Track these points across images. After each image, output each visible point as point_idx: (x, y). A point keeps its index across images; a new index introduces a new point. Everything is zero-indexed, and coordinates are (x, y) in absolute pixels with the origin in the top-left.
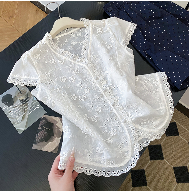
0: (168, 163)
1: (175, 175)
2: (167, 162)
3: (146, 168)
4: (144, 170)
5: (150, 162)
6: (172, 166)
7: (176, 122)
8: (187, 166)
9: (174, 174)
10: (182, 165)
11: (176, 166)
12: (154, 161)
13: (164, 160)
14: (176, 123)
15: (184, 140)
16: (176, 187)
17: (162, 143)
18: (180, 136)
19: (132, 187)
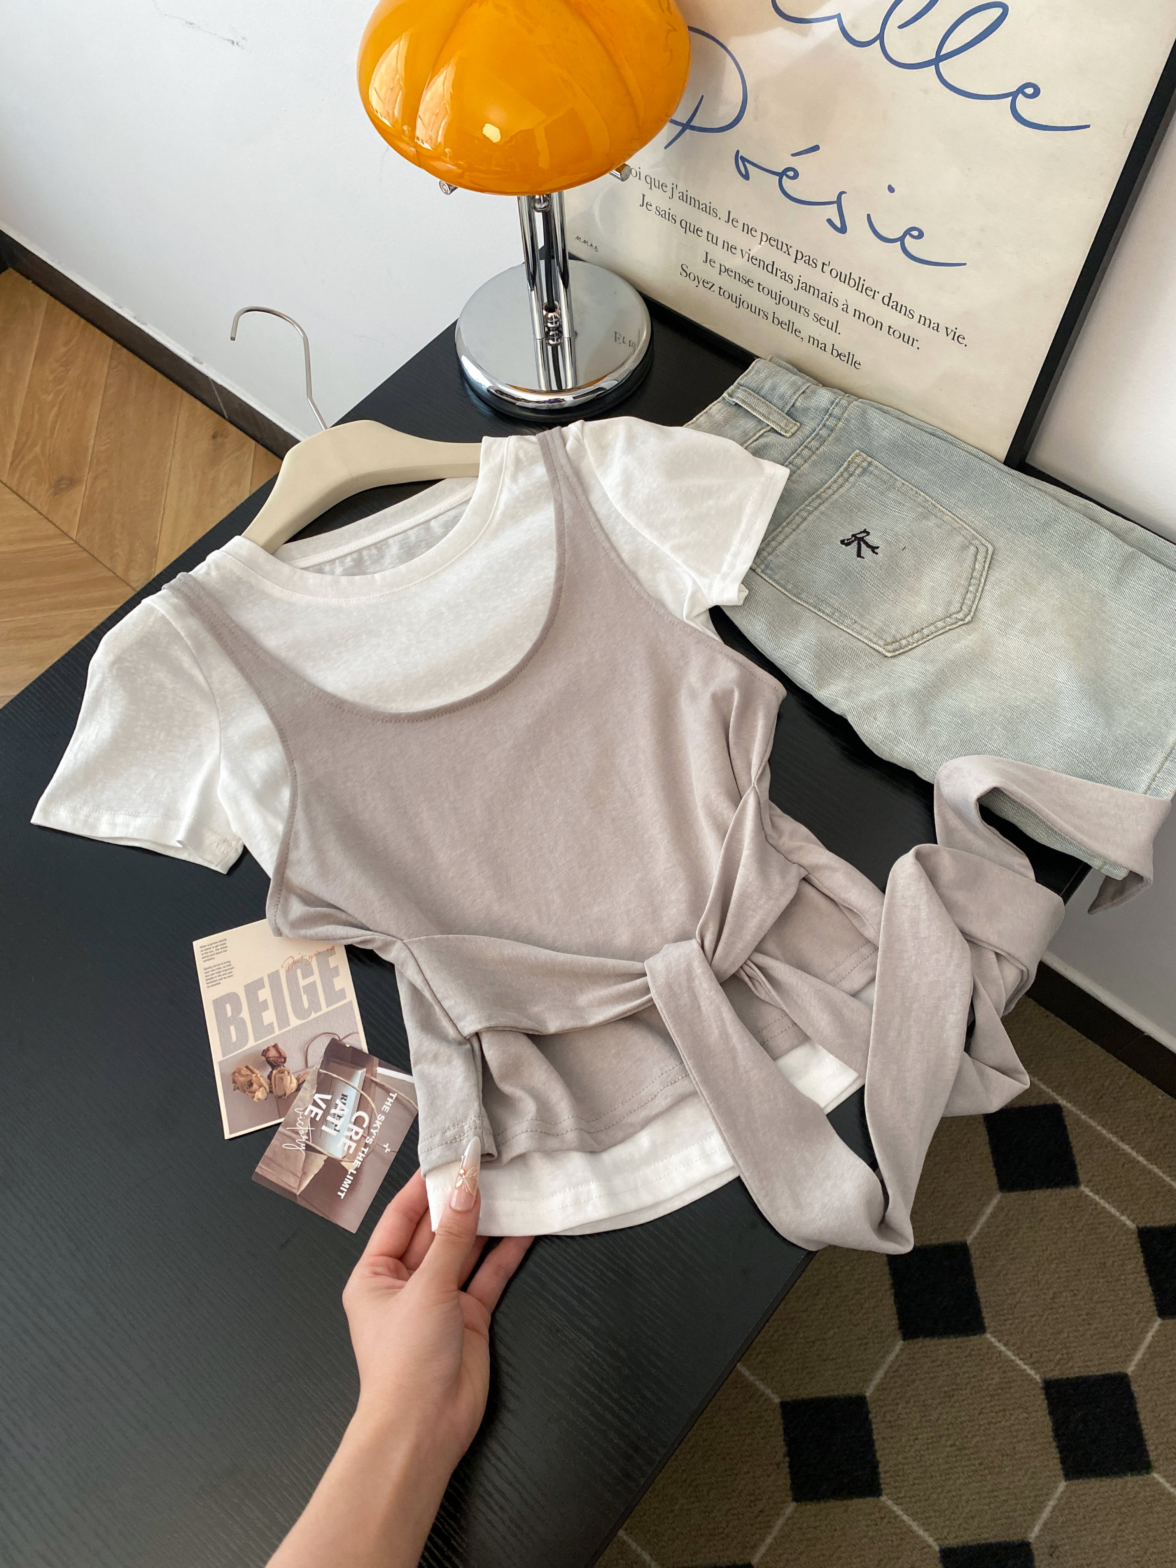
2: (1003, 1348)
3: (875, 1390)
4: (861, 1402)
5: (903, 1350)
6: (1037, 1370)
7: (1062, 1102)
8: (1130, 1370)
10: (1095, 1369)
11: (1056, 1374)
12: (926, 1345)
13: (988, 1336)
14: (1057, 1108)
15: (1113, 1210)
16: (1059, 1499)
17: (975, 1233)
18: (1085, 1189)
19: (793, 1505)
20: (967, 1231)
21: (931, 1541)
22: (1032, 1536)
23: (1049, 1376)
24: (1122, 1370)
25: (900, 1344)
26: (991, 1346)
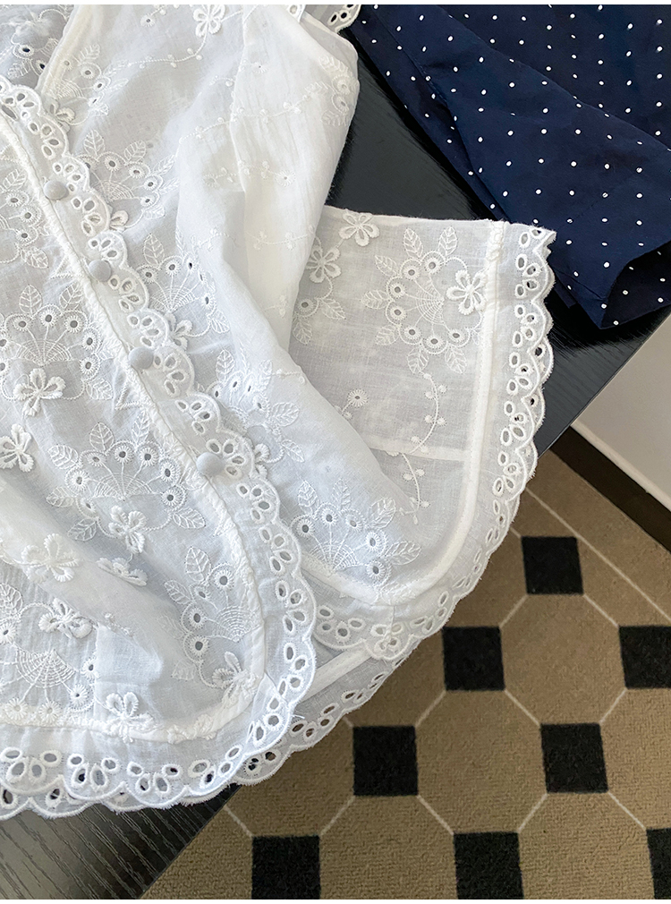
0: (519, 705)
1: (545, 759)
2: (515, 700)
3: (422, 723)
4: (410, 731)
5: (445, 697)
6: (538, 718)
7: (577, 535)
8: (601, 722)
9: (540, 754)
10: (577, 720)
11: (551, 720)
12: (461, 695)
13: (506, 691)
14: (574, 540)
15: (604, 613)
16: (542, 805)
17: (505, 621)
18: (585, 596)
19: (353, 797)
20: (501, 620)
21: (448, 828)
22: (519, 830)
23: (546, 722)
24: (596, 721)
25: (444, 692)
26: (507, 698)
